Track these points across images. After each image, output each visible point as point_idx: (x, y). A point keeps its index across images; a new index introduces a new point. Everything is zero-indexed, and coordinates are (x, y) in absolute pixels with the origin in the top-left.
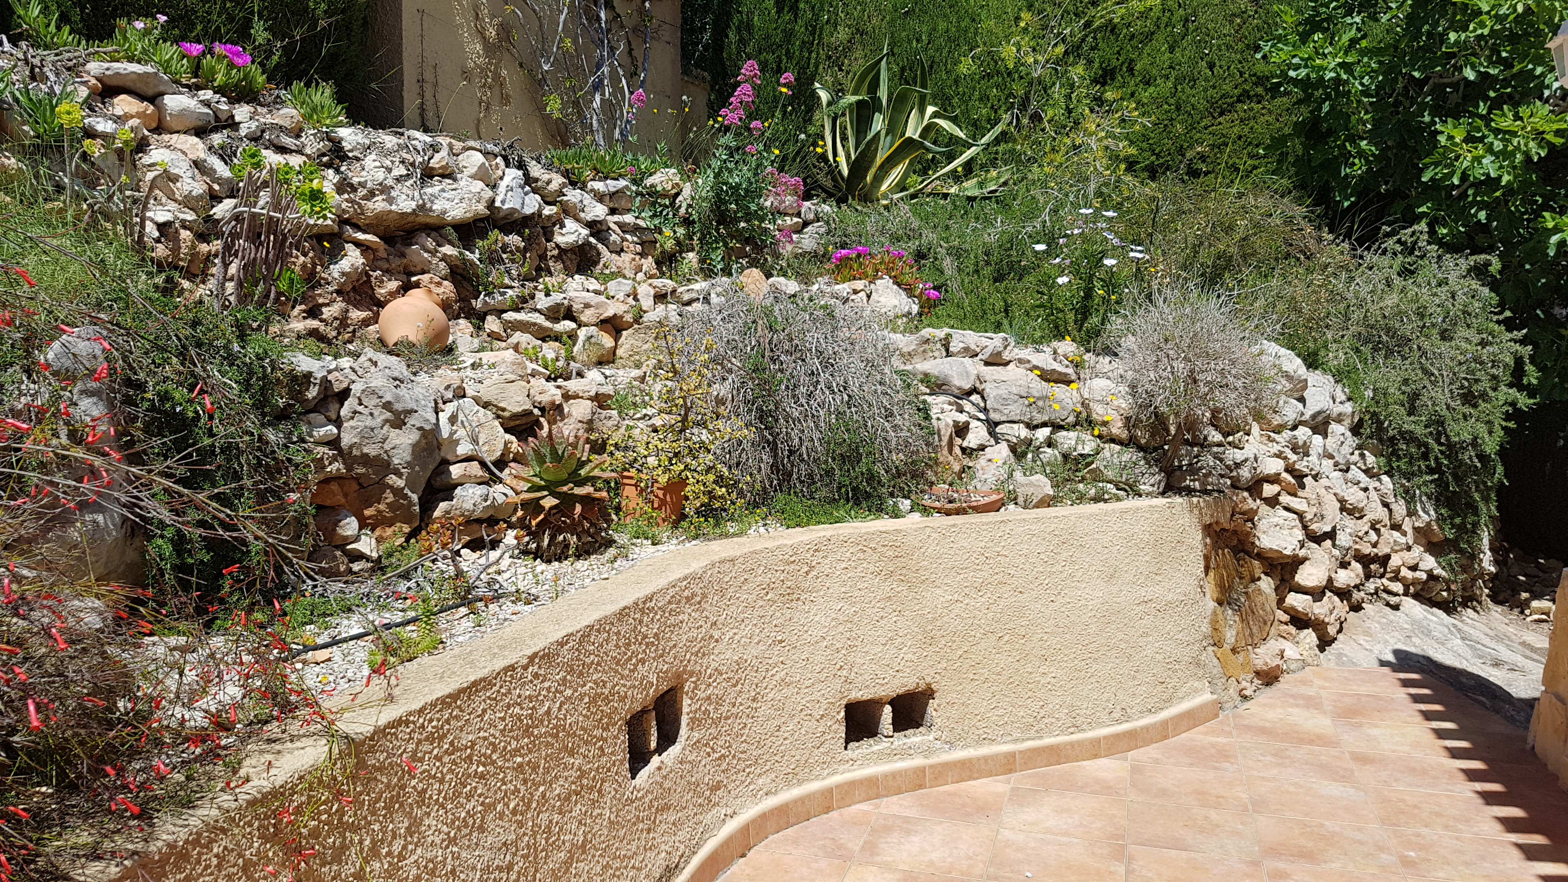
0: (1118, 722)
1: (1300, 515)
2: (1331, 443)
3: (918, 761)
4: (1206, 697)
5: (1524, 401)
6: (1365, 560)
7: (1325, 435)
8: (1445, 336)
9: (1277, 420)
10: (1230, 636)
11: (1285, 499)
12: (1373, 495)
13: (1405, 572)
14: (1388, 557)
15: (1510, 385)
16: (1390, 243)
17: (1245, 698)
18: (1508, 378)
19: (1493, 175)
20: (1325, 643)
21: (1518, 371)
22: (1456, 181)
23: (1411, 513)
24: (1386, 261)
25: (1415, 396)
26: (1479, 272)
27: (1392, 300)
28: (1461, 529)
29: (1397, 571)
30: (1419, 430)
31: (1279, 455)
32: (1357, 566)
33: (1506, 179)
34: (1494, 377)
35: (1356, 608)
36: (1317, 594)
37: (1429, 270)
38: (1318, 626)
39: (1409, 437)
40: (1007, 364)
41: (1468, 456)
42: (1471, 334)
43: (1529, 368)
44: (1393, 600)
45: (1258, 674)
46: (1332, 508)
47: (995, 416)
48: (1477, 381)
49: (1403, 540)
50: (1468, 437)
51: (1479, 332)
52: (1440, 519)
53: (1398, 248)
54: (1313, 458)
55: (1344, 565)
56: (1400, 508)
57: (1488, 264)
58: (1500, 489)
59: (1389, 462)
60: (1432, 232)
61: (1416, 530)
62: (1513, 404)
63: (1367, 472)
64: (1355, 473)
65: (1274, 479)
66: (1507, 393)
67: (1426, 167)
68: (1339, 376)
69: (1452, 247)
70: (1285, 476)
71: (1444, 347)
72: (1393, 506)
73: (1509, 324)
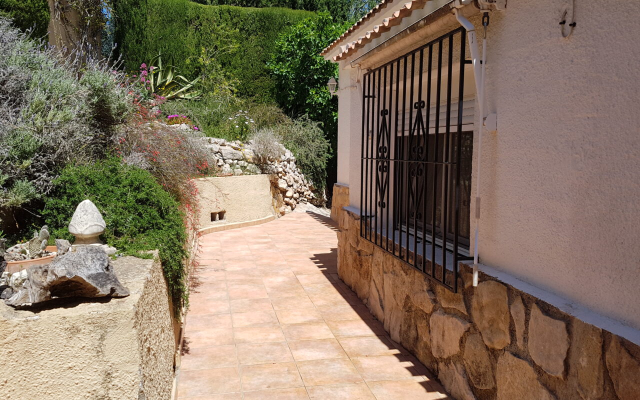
0: (258, 218)
1: (286, 181)
2: (291, 166)
3: (224, 225)
4: (272, 215)
5: (330, 156)
6: (298, 192)
7: (290, 164)
8: (313, 141)
9: (280, 160)
10: (275, 204)
11: (283, 177)
12: (300, 178)
13: (307, 196)
14: (303, 192)
15: (327, 153)
16: (300, 118)
17: (279, 217)
18: (326, 151)
19: (321, 102)
20: (293, 209)
21: (329, 150)
22: (314, 103)
23: (308, 183)
24: (299, 123)
25: (308, 155)
26: (319, 126)
27: (301, 132)
28: (318, 187)
29: (306, 196)
30: (309, 163)
31: (281, 167)
32: (298, 194)
33: (324, 103)
34: (324, 151)
35: (298, 203)
36: (291, 198)
37: (309, 125)
38: (291, 205)
39: (307, 165)
40: (225, 146)
41: (319, 169)
42: (318, 141)
43: (331, 149)
44: (305, 202)
45: (281, 213)
46: (292, 180)
47: (225, 158)
48: (320, 152)
49: (306, 188)
50: (319, 165)
51: (320, 140)
52: (314, 184)
53: (302, 120)
54: (288, 169)
55: (295, 193)
56: (306, 181)
57: (321, 124)
58: (327, 178)
59: (303, 171)
60: (309, 116)
61: (309, 187)
62: (328, 157)
63: (299, 173)
64: (296, 173)
65: (281, 173)
66: (326, 155)
67: (307, 99)
68: (292, 150)
69: (314, 119)
70: (283, 172)
71: (313, 144)
72: (304, 181)
73: (326, 139)
